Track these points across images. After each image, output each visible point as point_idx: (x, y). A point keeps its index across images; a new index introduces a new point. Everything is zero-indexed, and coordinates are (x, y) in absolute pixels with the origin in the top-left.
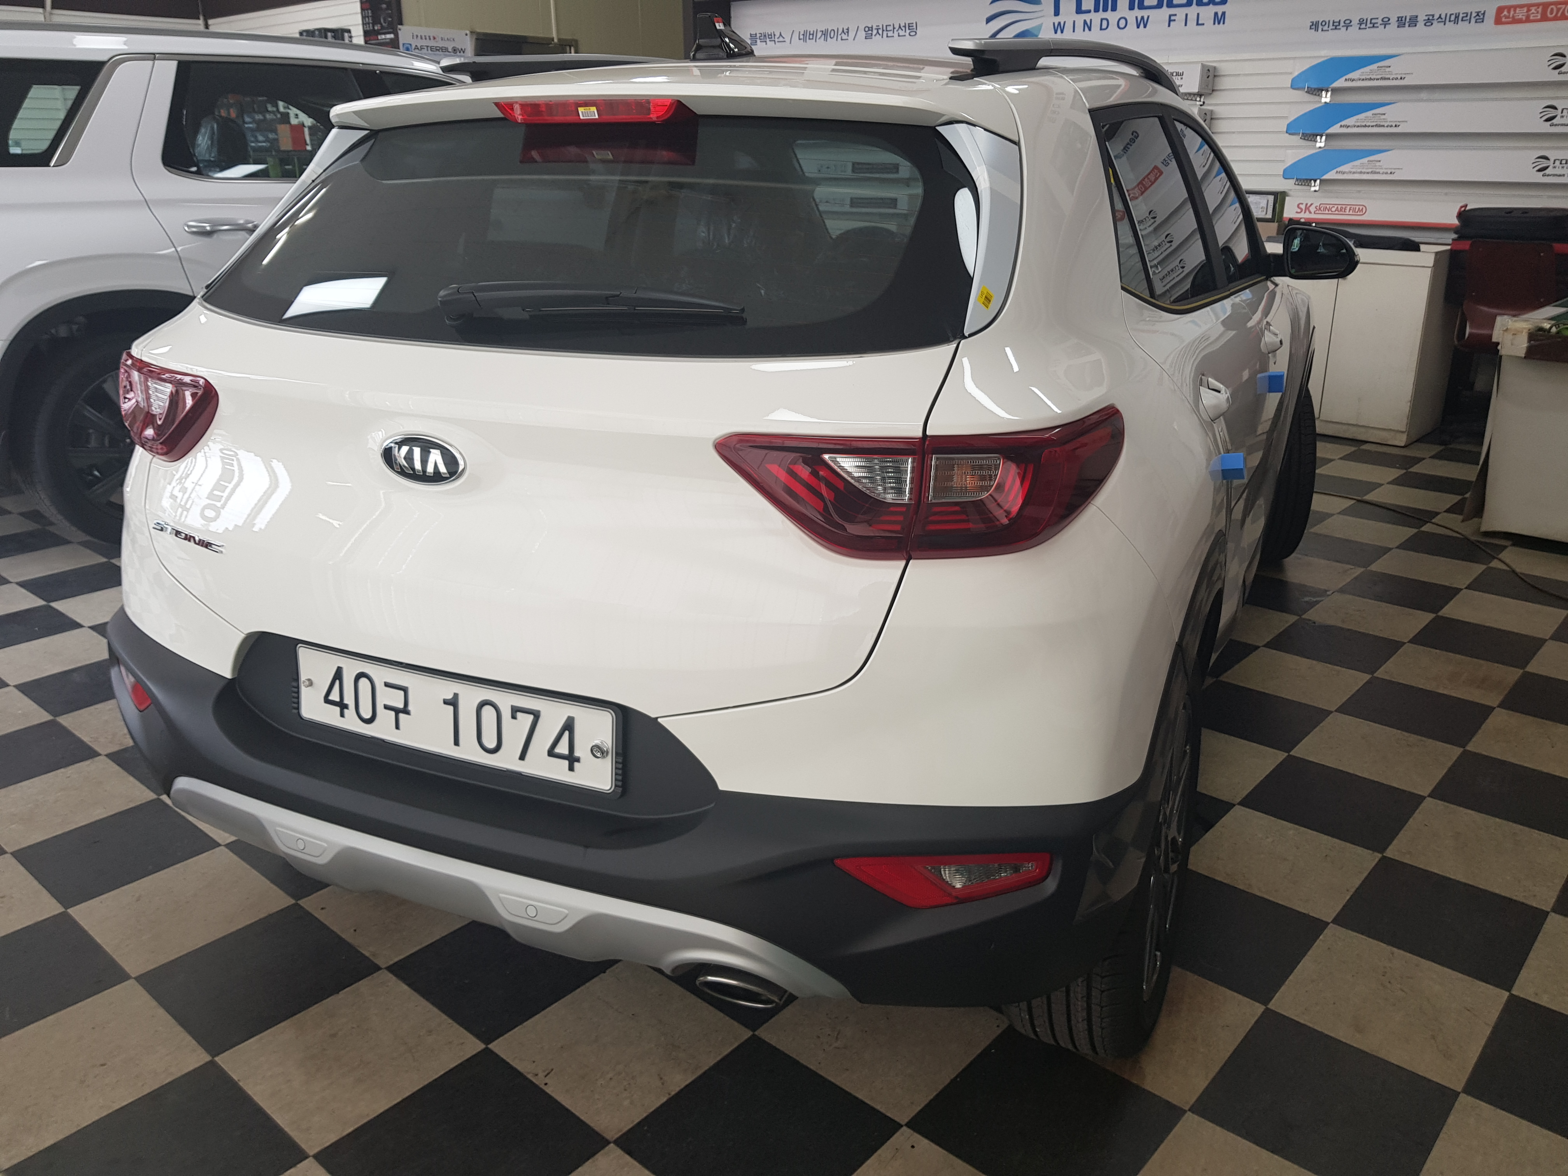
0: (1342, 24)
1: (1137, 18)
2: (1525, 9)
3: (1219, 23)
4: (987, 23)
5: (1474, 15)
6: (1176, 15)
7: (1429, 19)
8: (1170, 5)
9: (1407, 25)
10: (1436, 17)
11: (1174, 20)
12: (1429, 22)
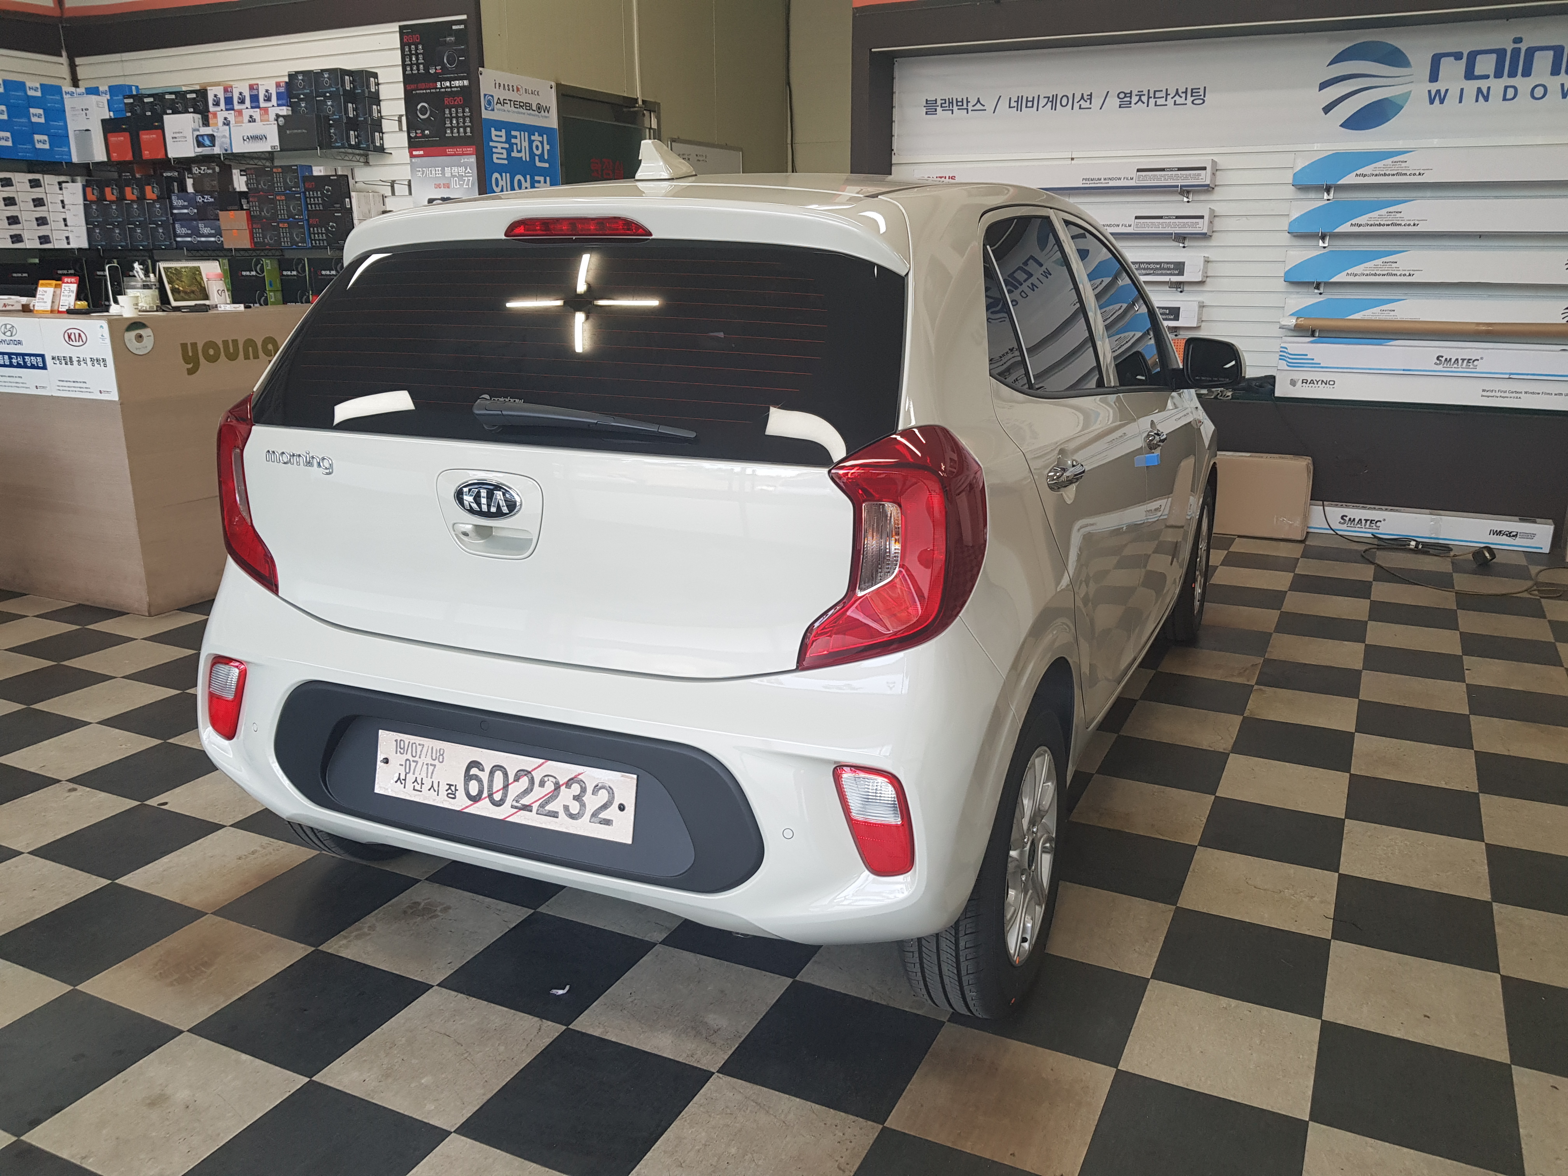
1: (1563, 85)
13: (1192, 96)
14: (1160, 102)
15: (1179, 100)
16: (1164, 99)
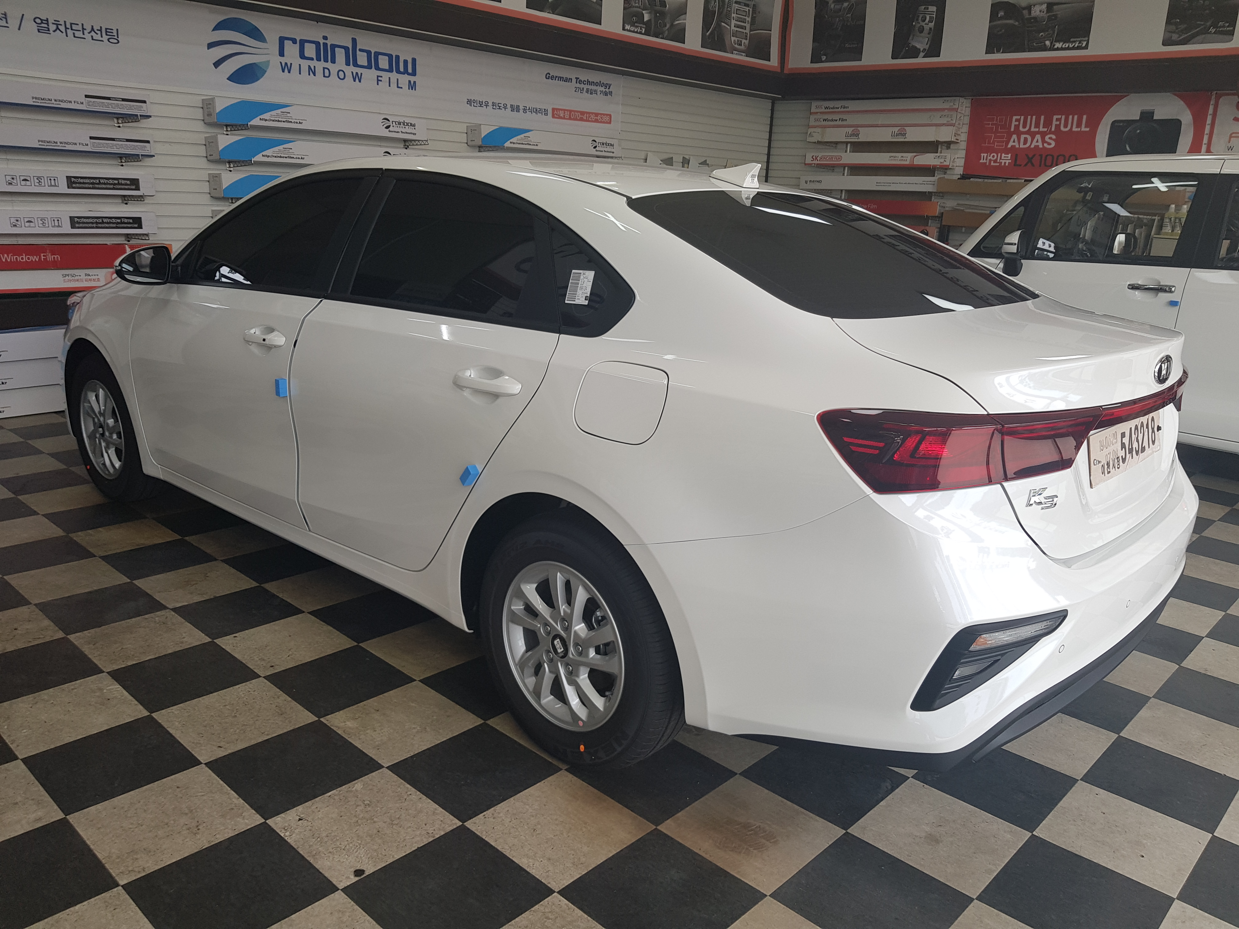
0: (484, 104)
1: (352, 72)
2: (563, 111)
3: (412, 89)
4: (208, 49)
5: (543, 110)
6: (382, 77)
7: (524, 109)
8: (378, 68)
9: (515, 110)
10: (528, 108)
11: (381, 81)
12: (525, 110)
13: (107, 35)
14: (78, 34)
15: (96, 37)
16: (81, 32)
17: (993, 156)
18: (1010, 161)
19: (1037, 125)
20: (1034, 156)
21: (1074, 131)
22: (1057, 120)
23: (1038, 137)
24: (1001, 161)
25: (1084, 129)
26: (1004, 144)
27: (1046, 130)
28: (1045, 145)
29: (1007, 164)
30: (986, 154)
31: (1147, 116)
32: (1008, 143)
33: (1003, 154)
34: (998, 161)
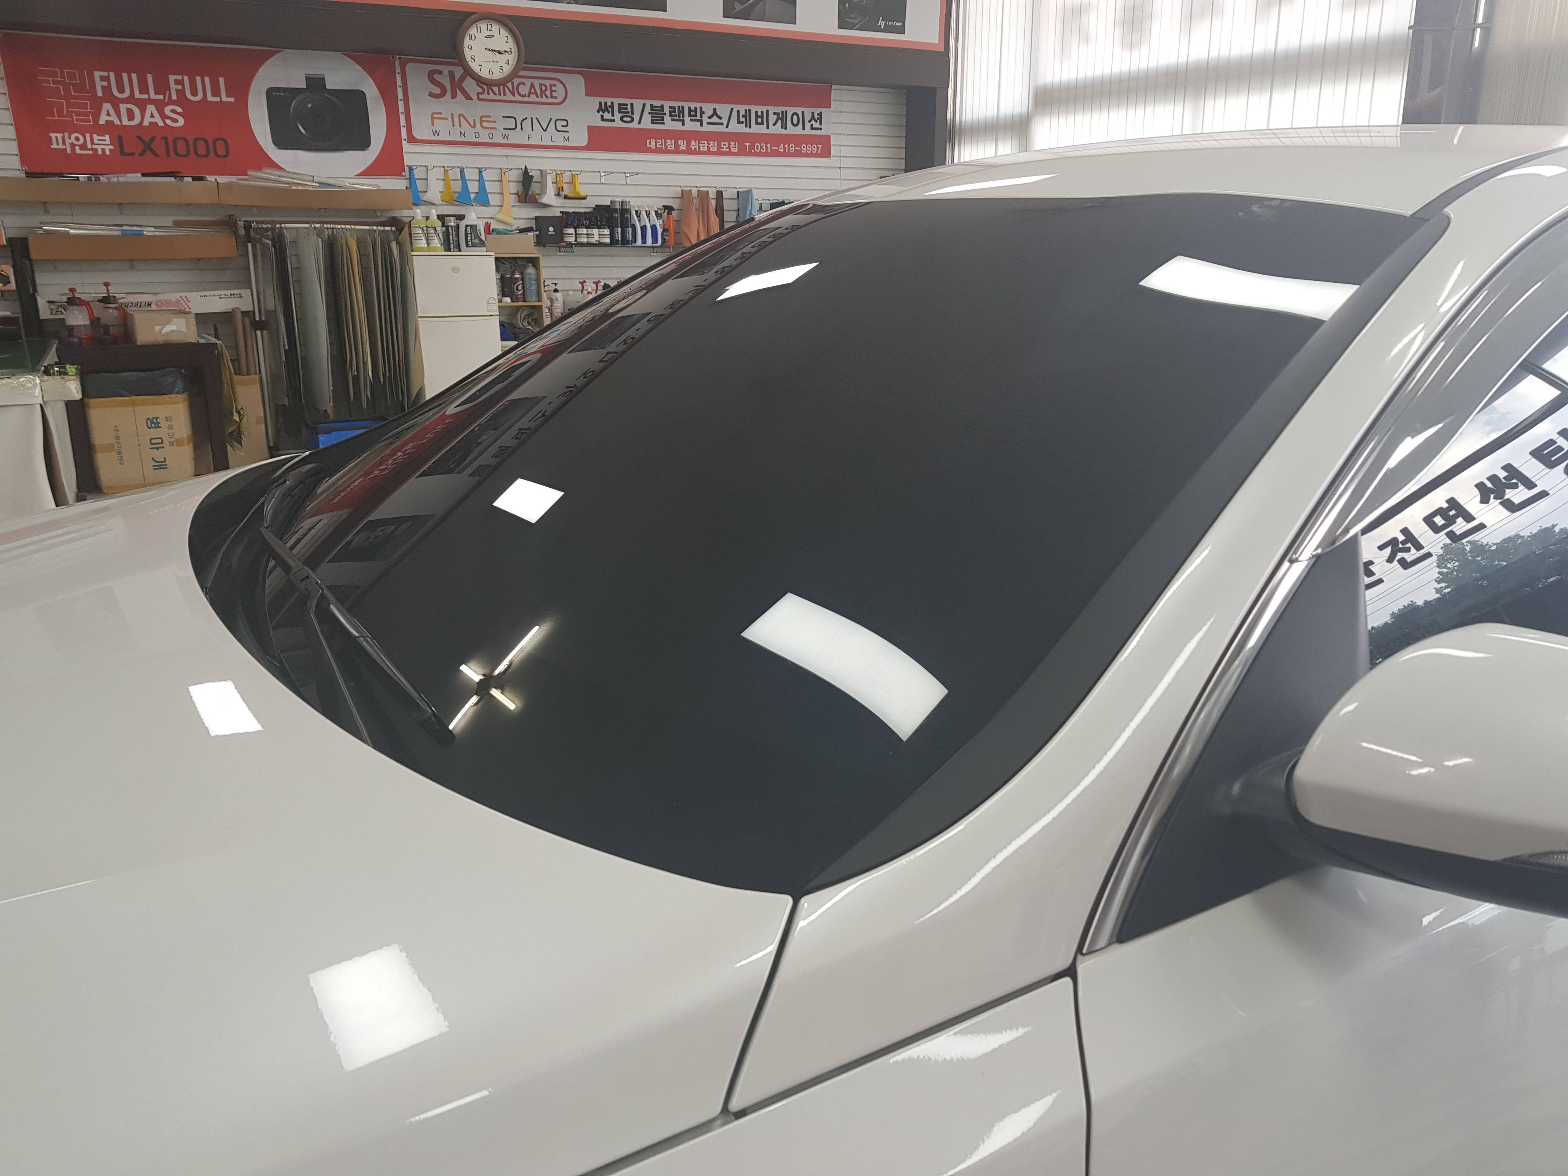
17: (77, 139)
18: (112, 147)
19: (144, 89)
20: (153, 139)
21: (211, 102)
22: (177, 82)
23: (151, 108)
24: (94, 146)
25: (225, 99)
26: (91, 118)
27: (161, 97)
28: (168, 122)
29: (108, 152)
30: (61, 135)
31: (316, 83)
32: (97, 117)
33: (95, 136)
34: (89, 146)
